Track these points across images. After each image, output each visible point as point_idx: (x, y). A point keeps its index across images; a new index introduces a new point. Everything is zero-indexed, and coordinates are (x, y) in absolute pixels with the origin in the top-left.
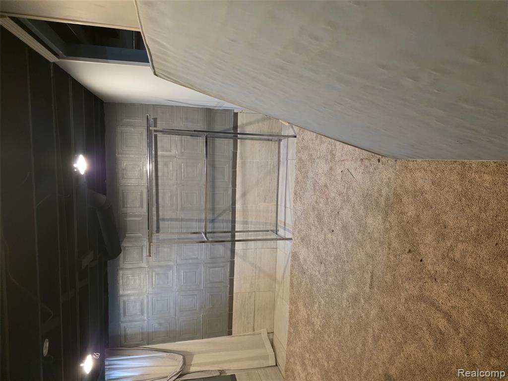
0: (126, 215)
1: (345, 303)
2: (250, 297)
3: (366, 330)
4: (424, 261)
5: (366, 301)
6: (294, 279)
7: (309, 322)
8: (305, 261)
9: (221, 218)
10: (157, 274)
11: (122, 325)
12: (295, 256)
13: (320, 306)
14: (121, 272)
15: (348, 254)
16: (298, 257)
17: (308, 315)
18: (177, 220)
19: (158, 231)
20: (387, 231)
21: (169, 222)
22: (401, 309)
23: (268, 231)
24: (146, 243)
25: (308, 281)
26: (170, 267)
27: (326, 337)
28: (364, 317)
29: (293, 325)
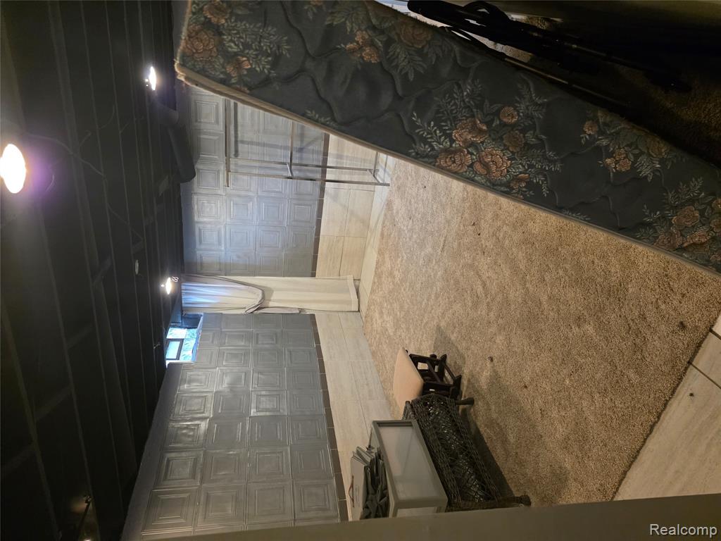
0: (199, 131)
1: (421, 262)
2: (338, 241)
3: (432, 288)
4: (481, 236)
5: (436, 262)
6: (385, 230)
7: (391, 274)
8: (397, 212)
9: (311, 147)
10: (235, 204)
11: (198, 253)
12: (389, 205)
13: (402, 260)
14: (195, 197)
15: (432, 214)
16: (392, 207)
17: (391, 267)
18: (258, 144)
19: (236, 154)
20: (464, 200)
21: (250, 146)
22: (458, 273)
23: (366, 170)
24: (222, 168)
25: (396, 234)
26: (250, 198)
27: (402, 290)
28: (432, 277)
29: (378, 275)
